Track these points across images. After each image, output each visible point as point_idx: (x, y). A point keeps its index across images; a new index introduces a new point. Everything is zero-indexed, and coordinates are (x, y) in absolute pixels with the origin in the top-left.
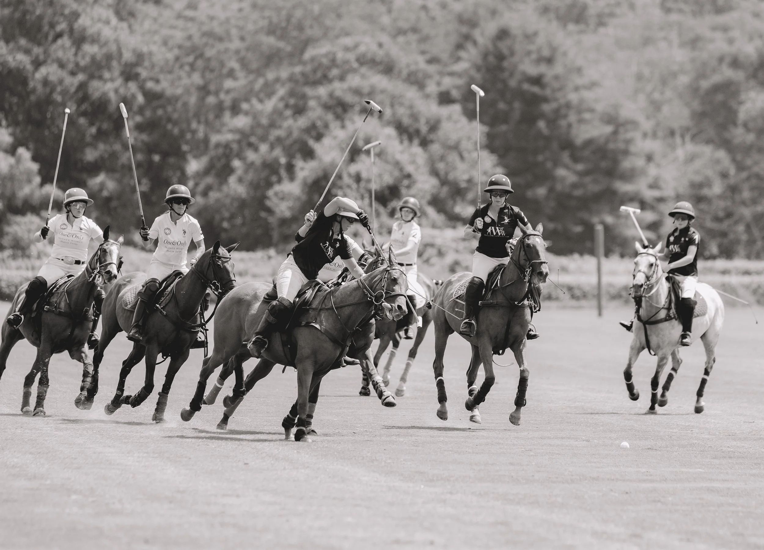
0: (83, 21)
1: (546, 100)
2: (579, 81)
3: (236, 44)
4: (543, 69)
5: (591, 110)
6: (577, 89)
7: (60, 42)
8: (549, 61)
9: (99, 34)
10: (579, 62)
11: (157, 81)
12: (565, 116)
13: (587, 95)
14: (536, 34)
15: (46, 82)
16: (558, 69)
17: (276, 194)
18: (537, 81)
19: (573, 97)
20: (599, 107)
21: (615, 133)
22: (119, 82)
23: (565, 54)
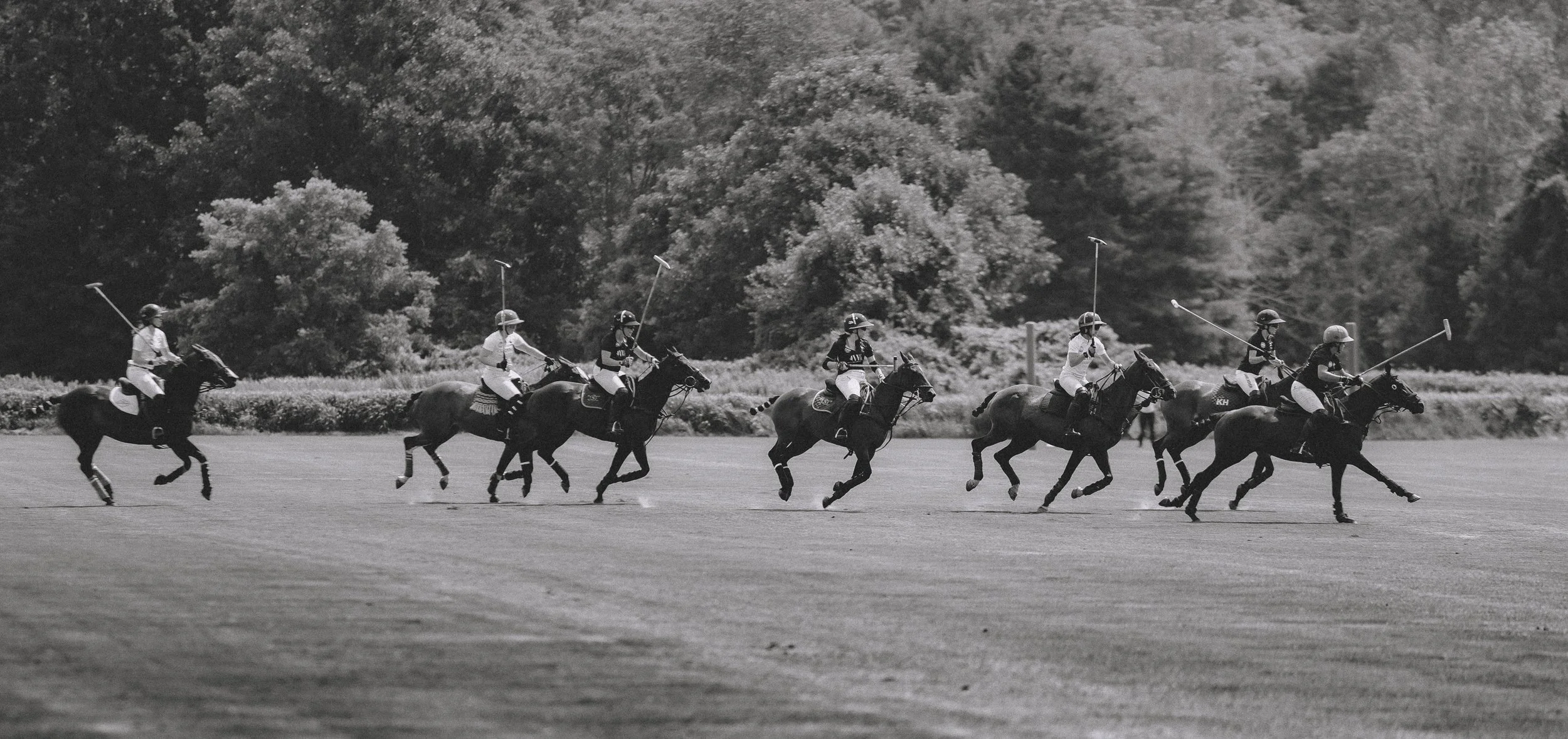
0: (439, 36)
1: (1086, 143)
2: (1132, 117)
3: (656, 68)
4: (1081, 99)
5: (1150, 158)
6: (1129, 127)
7: (407, 65)
8: (1089, 88)
9: (459, 54)
10: (1130, 89)
11: (544, 119)
12: (1115, 166)
13: (1142, 134)
14: (1069, 50)
15: (389, 122)
16: (1101, 99)
17: (758, 278)
18: (1075, 116)
19: (1124, 138)
20: (1159, 153)
21: (1183, 188)
22: (487, 121)
23: (1111, 78)
